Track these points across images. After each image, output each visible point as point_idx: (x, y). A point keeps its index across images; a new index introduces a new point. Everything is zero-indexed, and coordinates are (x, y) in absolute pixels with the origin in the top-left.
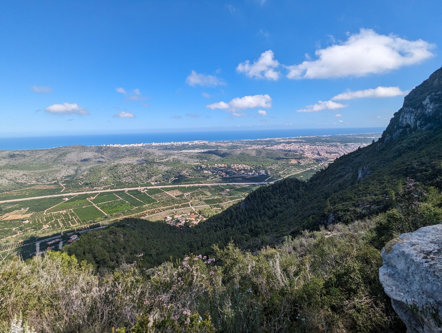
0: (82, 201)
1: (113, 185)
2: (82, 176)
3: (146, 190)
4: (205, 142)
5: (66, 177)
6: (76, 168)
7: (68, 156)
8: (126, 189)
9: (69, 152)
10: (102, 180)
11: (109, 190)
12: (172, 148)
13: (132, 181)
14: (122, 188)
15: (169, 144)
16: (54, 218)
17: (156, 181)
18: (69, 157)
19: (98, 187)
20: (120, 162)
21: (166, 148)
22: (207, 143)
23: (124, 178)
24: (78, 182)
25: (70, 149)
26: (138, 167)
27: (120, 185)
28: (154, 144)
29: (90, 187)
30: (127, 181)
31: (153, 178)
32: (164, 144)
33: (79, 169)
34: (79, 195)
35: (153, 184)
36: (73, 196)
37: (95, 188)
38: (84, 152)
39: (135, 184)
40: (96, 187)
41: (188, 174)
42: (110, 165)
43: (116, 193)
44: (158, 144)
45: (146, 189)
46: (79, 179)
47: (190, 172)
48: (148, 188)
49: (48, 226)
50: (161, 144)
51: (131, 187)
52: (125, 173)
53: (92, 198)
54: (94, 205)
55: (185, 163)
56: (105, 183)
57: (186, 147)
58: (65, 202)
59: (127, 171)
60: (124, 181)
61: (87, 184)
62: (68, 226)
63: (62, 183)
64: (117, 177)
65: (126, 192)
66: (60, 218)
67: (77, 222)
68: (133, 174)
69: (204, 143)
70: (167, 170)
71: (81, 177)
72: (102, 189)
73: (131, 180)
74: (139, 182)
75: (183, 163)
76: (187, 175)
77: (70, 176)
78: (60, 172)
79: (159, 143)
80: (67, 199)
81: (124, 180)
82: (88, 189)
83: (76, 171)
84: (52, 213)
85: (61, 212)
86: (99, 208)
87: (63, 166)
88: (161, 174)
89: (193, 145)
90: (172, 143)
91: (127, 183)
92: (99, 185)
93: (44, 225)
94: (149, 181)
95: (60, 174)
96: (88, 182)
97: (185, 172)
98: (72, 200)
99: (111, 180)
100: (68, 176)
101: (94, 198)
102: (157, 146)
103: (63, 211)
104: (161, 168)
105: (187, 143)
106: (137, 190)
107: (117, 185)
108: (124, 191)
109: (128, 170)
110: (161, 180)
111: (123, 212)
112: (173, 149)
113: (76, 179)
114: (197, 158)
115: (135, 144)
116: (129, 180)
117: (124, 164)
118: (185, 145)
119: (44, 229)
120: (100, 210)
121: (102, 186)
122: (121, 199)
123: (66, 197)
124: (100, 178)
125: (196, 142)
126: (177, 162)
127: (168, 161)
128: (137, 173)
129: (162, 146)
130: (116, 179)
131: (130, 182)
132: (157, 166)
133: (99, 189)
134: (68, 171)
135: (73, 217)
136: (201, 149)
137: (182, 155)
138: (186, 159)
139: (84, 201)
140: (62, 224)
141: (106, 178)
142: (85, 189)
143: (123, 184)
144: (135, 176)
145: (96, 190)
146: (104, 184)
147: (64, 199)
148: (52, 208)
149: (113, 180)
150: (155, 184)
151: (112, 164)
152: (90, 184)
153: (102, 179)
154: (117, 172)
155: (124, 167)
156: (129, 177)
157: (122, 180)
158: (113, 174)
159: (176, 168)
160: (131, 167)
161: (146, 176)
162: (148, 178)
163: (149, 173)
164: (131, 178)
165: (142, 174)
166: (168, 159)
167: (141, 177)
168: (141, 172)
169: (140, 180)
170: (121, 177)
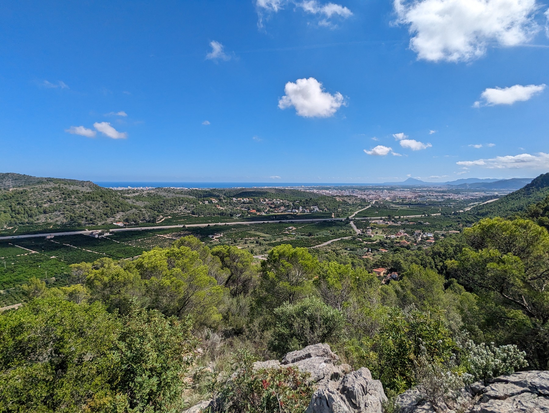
1: (12, 228)
3: (108, 234)
8: (51, 235)
13: (64, 221)
17: (126, 220)
23: (42, 215)
30: (50, 221)
31: (119, 216)
35: (120, 224)
39: (72, 226)
45: (107, 232)
51: (62, 232)
52: (46, 205)
59: (50, 201)
64: (22, 212)
65: (51, 239)
68: (67, 207)
70: (144, 205)
73: (60, 219)
76: (189, 214)
81: (42, 219)
88: (134, 209)
91: (49, 224)
94: (109, 220)
99: (5, 219)
104: (131, 203)
107: (21, 229)
109: (53, 199)
114: (190, 195)
122: (34, 252)
128: (78, 206)
130: (19, 216)
131: (59, 223)
144: (72, 210)
150: (124, 225)
151: (11, 190)
154: (21, 202)
155: (44, 193)
156: (58, 213)
157: (38, 219)
158: (10, 206)
159: (162, 203)
160: (63, 194)
161: (102, 210)
162: (105, 214)
163: (107, 207)
164: (62, 216)
165: (91, 208)
166: (138, 194)
167: (88, 213)
168: (88, 203)
169: (86, 218)
170: (33, 212)
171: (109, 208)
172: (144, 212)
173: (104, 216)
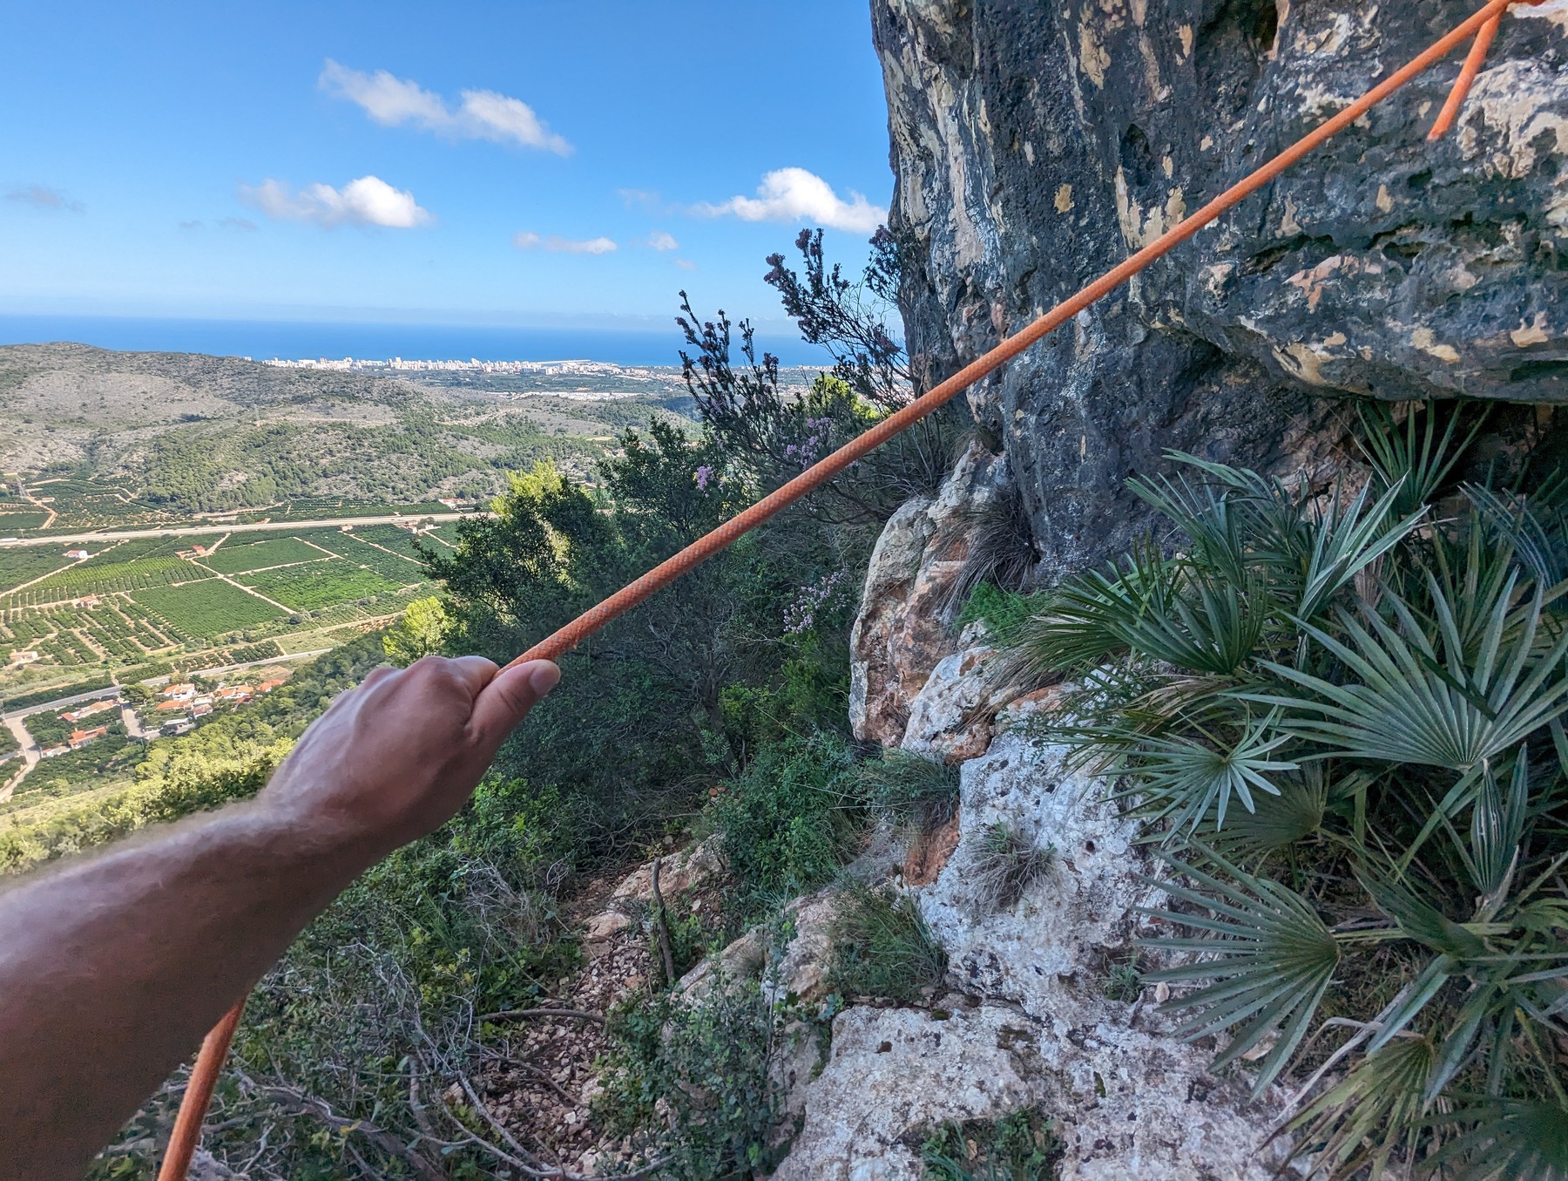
0: (158, 564)
1: (280, 504)
2: (126, 467)
3: (431, 527)
4: (606, 366)
5: (46, 470)
6: (86, 434)
7: (36, 384)
8: (347, 524)
9: (34, 371)
10: (225, 485)
11: (266, 525)
12: (477, 381)
13: (359, 493)
14: (322, 518)
15: (466, 366)
16: (50, 625)
17: (461, 495)
18: (41, 391)
19: (211, 511)
20: (288, 418)
21: (455, 380)
22: (618, 370)
23: (322, 481)
24: (112, 491)
25: (35, 358)
26: (380, 440)
27: (307, 505)
28: (398, 364)
29: (172, 512)
30: (336, 492)
31: (447, 484)
32: (441, 365)
33: (104, 441)
34: (133, 541)
35: (450, 504)
36: (109, 544)
37: (199, 516)
38: (108, 371)
39: (374, 504)
40: (202, 509)
41: (582, 474)
42: (249, 427)
43: (306, 533)
44: (417, 365)
45: (431, 522)
46: (114, 481)
47: (590, 467)
48: (438, 518)
49: (35, 656)
50: (431, 365)
51: (361, 516)
52: (323, 461)
53: (202, 552)
54: (220, 576)
55: (560, 436)
56: (242, 497)
57: (535, 381)
58: (78, 566)
59: (331, 453)
60: (324, 491)
61: (158, 501)
62: (133, 655)
63: (38, 496)
64: (290, 474)
65: (348, 532)
66: (82, 625)
67: (167, 641)
68: (359, 464)
69: (605, 372)
70: (493, 456)
71: (120, 473)
72: (234, 518)
73: (352, 489)
74: (389, 498)
75: (552, 435)
76: (580, 479)
77: (65, 468)
78: (12, 446)
79: (420, 363)
80: (84, 556)
81: (322, 488)
82: (168, 519)
83: (91, 449)
84: (36, 607)
85: (75, 602)
86: (248, 589)
87: (23, 426)
88: (474, 471)
89: (561, 375)
90: (475, 363)
91: (336, 498)
92: (215, 504)
93: (14, 653)
94: (432, 494)
95: (16, 456)
96: (162, 491)
97: (569, 465)
98: (111, 559)
99: (267, 486)
100: (56, 469)
101: (211, 551)
102: (417, 373)
103: (86, 599)
104: (470, 449)
105: (536, 366)
106: (391, 525)
107: (296, 507)
108: (339, 528)
109: (334, 448)
110: (482, 493)
111: (362, 604)
112: (487, 386)
113: (96, 481)
114: (601, 418)
115: (318, 361)
116: (347, 488)
117: (312, 426)
118: (532, 373)
119: (19, 668)
120: (257, 595)
121: (230, 509)
122: (335, 556)
123: (75, 546)
124: (218, 473)
125: (570, 365)
126: (523, 428)
127: (488, 423)
128: (376, 463)
129: (438, 373)
130: (287, 483)
131: (351, 497)
132: (450, 438)
133: (222, 519)
134: (51, 445)
135: (144, 622)
136: (596, 390)
137: (537, 404)
138: (559, 419)
139: (168, 563)
140: (102, 648)
141: (242, 477)
142: (153, 520)
143: (319, 503)
144: (368, 472)
145: (204, 522)
146: (236, 498)
147: (70, 554)
148: (26, 590)
149: (275, 487)
150: (459, 506)
151: (258, 423)
152: (172, 500)
153: (226, 481)
154: (285, 455)
155: (317, 436)
156: (345, 476)
157: (316, 488)
158: (270, 463)
159: (530, 452)
160: (349, 437)
161: (417, 473)
162: (425, 481)
163: (427, 466)
164: (353, 483)
165: (398, 468)
166: (486, 417)
167: (396, 478)
168: (394, 457)
169: (393, 488)
170: (306, 475)
171: (430, 469)
172: (492, 478)
173: (421, 483)
